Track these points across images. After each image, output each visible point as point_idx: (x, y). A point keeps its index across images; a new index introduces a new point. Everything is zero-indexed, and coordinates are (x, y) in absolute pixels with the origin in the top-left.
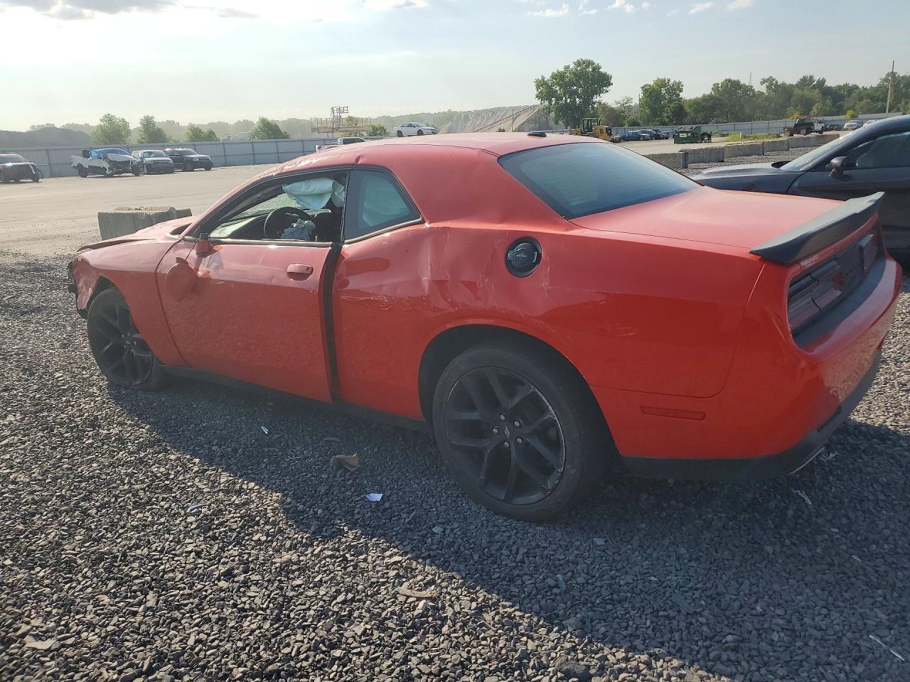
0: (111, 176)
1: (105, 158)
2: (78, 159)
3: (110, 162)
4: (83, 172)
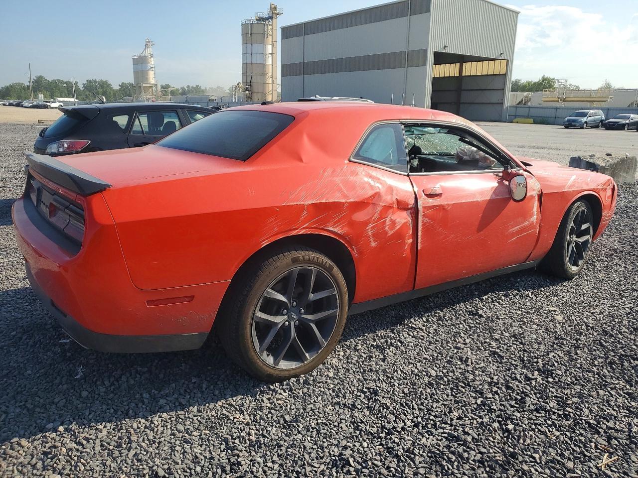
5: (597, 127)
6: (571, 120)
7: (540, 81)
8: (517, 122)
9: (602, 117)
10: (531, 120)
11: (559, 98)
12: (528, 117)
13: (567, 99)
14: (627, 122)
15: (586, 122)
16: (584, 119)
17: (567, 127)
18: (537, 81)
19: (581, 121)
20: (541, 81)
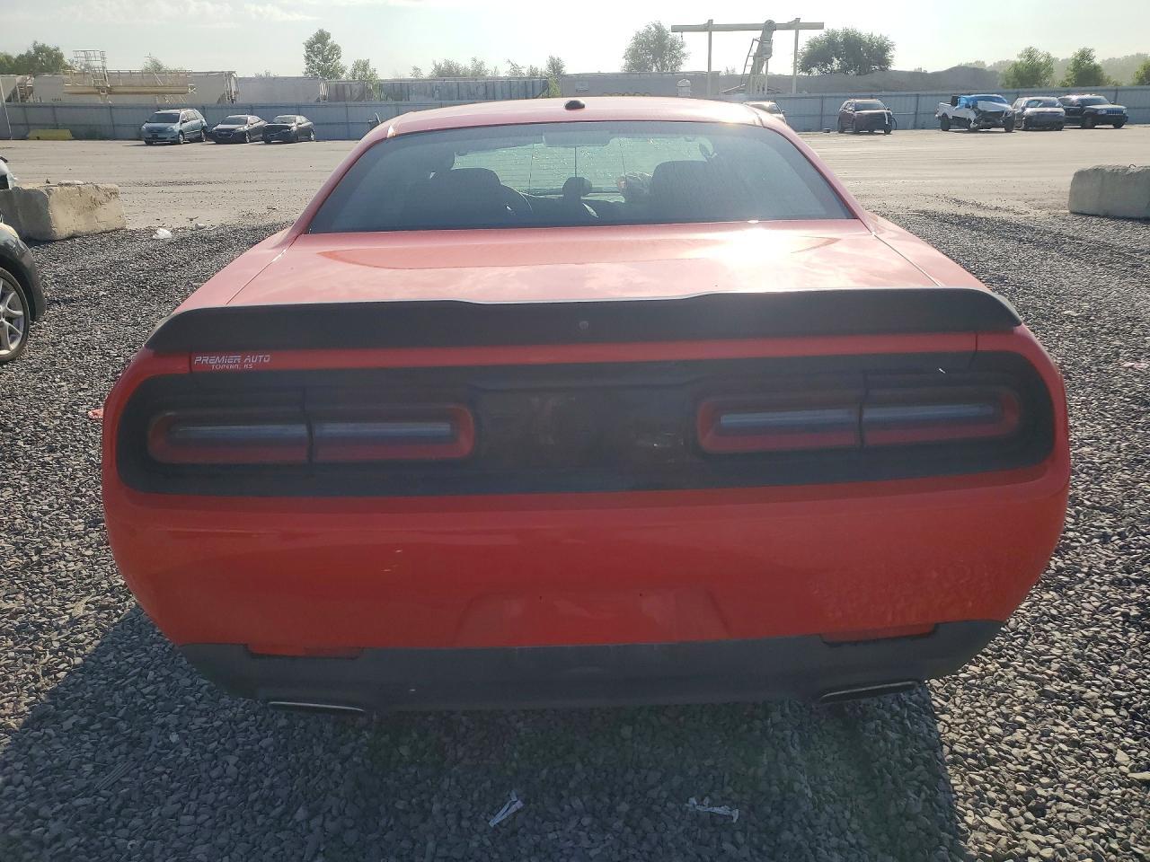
0: (975, 131)
1: (975, 107)
2: (945, 108)
3: (978, 112)
4: (946, 124)
5: (199, 140)
6: (154, 128)
7: (29, 52)
8: (38, 139)
9: (201, 122)
10: (67, 133)
11: (98, 88)
12: (57, 127)
13: (115, 90)
14: (246, 128)
15: (181, 132)
16: (177, 127)
17: (149, 143)
18: (24, 52)
19: (172, 131)
20: (33, 52)
